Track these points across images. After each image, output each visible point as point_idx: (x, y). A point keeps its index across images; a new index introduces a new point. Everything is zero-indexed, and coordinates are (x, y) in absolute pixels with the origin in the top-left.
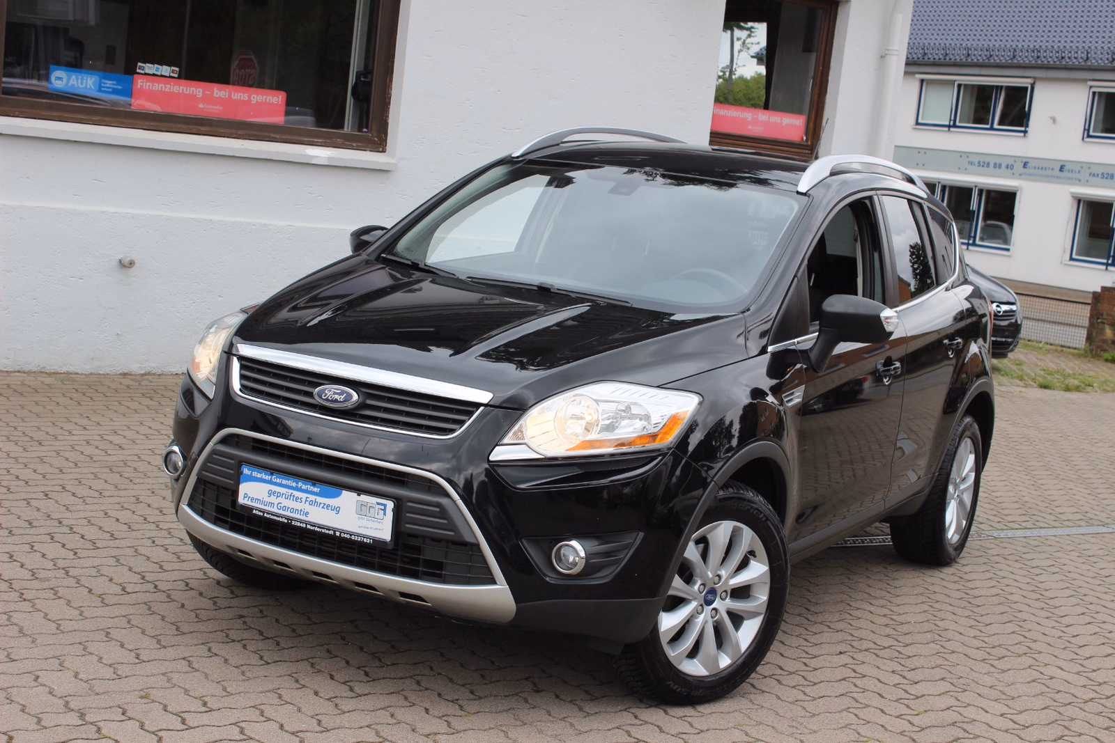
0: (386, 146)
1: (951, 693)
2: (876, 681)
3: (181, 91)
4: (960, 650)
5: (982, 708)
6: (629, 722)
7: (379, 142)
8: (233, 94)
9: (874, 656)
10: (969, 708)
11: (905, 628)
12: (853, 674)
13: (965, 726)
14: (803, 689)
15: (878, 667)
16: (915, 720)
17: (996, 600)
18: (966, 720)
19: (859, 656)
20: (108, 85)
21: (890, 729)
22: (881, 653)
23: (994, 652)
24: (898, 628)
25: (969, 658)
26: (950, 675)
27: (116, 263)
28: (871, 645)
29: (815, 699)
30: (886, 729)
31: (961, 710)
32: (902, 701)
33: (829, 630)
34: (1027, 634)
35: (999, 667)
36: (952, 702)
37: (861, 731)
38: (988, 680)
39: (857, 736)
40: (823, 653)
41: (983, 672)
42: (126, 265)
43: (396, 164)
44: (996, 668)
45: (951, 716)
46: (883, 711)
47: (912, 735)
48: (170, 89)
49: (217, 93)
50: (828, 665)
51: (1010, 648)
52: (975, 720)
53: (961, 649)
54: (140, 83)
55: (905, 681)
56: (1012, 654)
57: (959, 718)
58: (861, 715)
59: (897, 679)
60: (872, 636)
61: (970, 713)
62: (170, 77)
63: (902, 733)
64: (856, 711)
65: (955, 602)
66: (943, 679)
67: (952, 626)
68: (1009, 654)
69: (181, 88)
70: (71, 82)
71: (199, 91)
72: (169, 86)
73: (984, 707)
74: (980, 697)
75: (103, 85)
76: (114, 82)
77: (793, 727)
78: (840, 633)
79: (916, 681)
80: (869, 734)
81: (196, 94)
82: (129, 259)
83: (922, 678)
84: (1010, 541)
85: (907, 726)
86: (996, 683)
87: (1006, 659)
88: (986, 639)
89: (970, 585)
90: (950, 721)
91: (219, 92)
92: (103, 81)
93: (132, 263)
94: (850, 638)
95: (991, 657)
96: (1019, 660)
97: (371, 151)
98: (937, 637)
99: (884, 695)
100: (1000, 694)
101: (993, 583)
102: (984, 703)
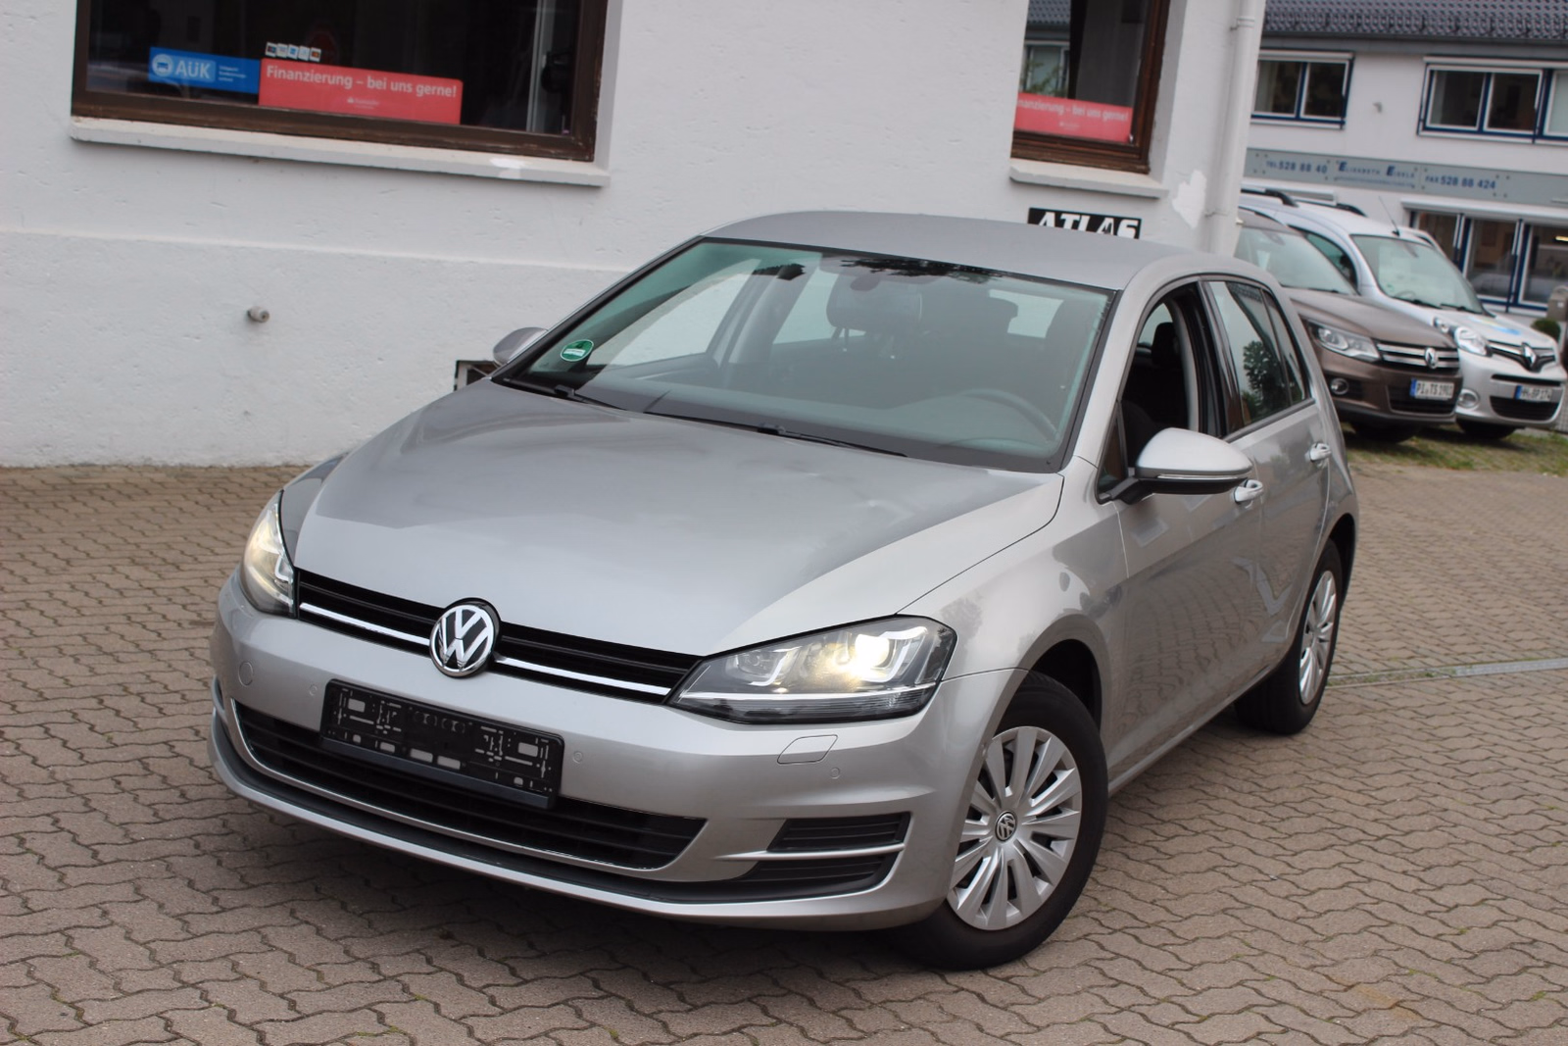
0: (593, 152)
1: (1491, 902)
2: (1388, 887)
3: (324, 80)
4: (1475, 839)
5: (1538, 923)
6: (1095, 955)
7: (583, 148)
8: (392, 84)
9: (1370, 850)
10: (1522, 922)
11: (1391, 809)
12: (1354, 878)
13: (1527, 949)
14: (1300, 901)
15: (1383, 867)
16: (1461, 941)
17: (1490, 766)
18: (1524, 940)
19: (1351, 850)
20: (228, 74)
21: (1434, 956)
22: (1377, 845)
23: (1520, 839)
24: (1384, 808)
25: (1491, 850)
26: (1478, 877)
27: (241, 315)
28: (1361, 836)
29: (1320, 915)
30: (1428, 956)
31: (1513, 925)
32: (1432, 915)
33: (1297, 814)
34: (1549, 813)
35: (1535, 863)
36: (1495, 915)
37: (1397, 960)
38: (1526, 881)
39: (1396, 968)
40: (1305, 847)
41: (1517, 870)
42: (256, 318)
43: (608, 178)
44: (1530, 863)
45: (1502, 935)
46: (1413, 929)
47: (1465, 963)
48: (309, 78)
49: (371, 84)
50: (1317, 865)
51: (1538, 834)
52: (1535, 941)
53: (1476, 837)
54: (271, 70)
55: (1426, 886)
56: (1543, 844)
57: (1516, 939)
58: (1387, 935)
59: (1413, 884)
60: (1355, 822)
61: (1528, 930)
62: (310, 62)
63: (1450, 961)
64: (1380, 931)
65: (1440, 770)
66: (1471, 881)
67: (1450, 804)
68: (1538, 843)
69: (324, 76)
70: (178, 71)
71: (348, 81)
72: (307, 74)
73: (1539, 920)
74: (1529, 908)
75: (221, 73)
76: (236, 69)
77: (1308, 956)
78: (1313, 817)
79: (1439, 885)
80: (1408, 964)
81: (344, 85)
82: (260, 311)
83: (1445, 881)
84: (1471, 680)
85: (1454, 953)
86: (1540, 885)
87: (1538, 850)
88: (1501, 822)
89: (1447, 744)
90: (1504, 944)
91: (375, 81)
92: (222, 68)
93: (265, 316)
94: (1329, 825)
95: (1519, 849)
96: (1555, 851)
97: (574, 160)
98: (1438, 820)
99: (1405, 906)
100: (1551, 901)
101: (1475, 742)
102: (1538, 915)
